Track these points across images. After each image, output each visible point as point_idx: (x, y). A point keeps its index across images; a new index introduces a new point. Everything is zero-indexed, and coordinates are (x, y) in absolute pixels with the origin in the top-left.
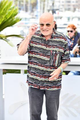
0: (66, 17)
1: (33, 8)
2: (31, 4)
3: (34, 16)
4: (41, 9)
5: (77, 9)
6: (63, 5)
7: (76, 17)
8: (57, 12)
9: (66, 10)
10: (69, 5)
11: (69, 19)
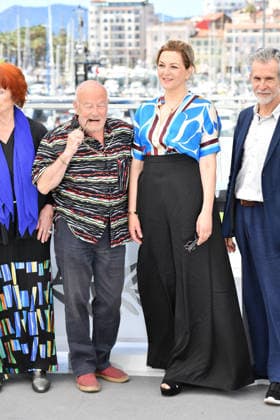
0: (116, 79)
1: (38, 59)
2: (32, 50)
3: (41, 79)
4: (55, 61)
5: (139, 61)
6: (107, 53)
7: (137, 79)
8: (94, 68)
9: (113, 63)
10: (121, 52)
11: (121, 84)
